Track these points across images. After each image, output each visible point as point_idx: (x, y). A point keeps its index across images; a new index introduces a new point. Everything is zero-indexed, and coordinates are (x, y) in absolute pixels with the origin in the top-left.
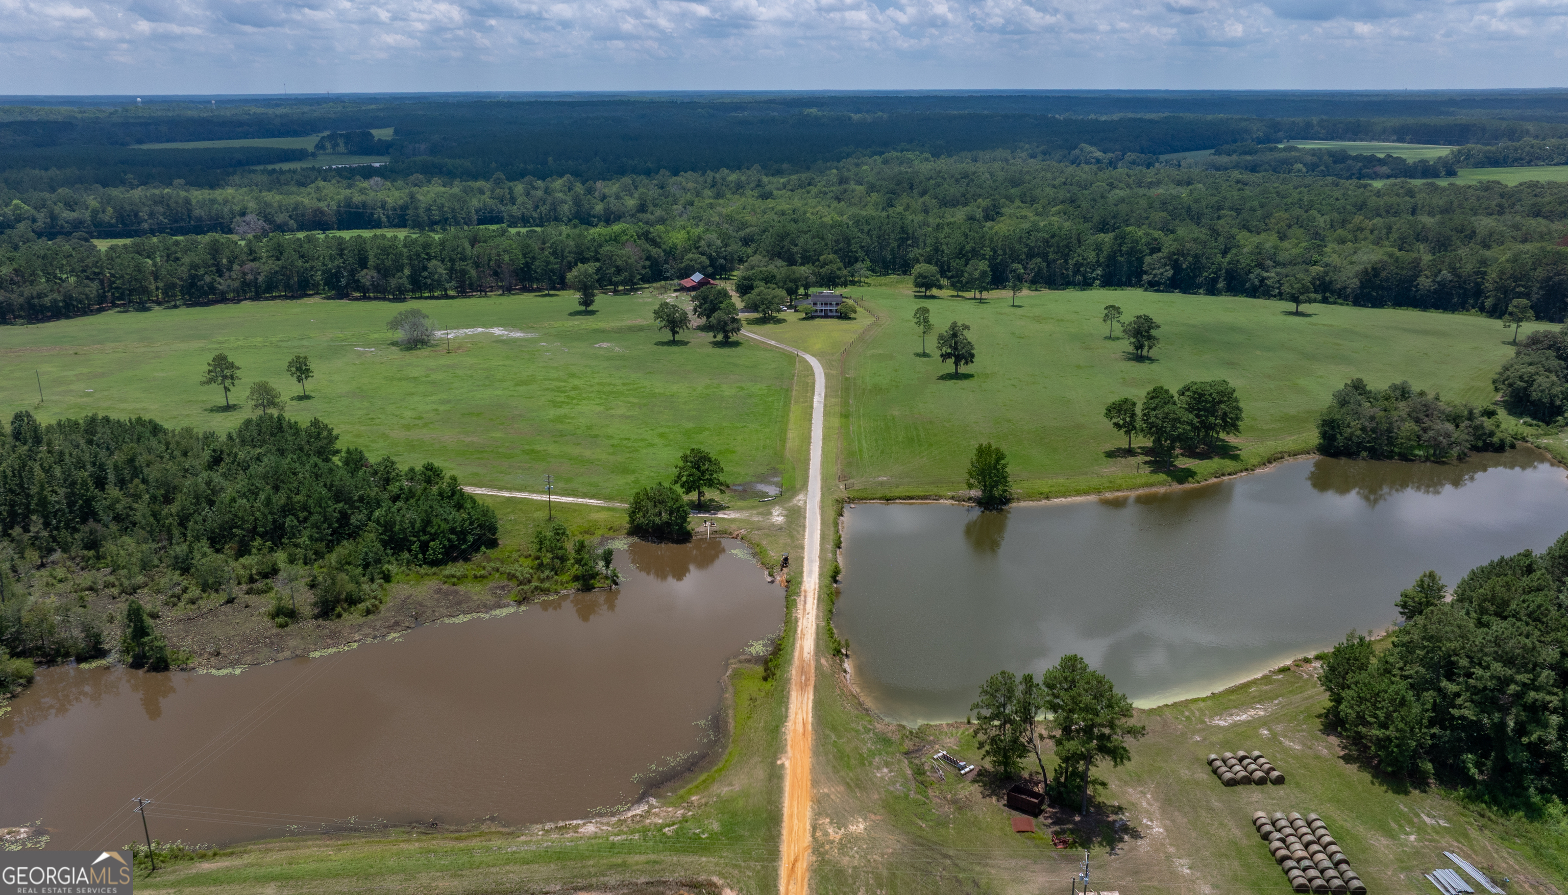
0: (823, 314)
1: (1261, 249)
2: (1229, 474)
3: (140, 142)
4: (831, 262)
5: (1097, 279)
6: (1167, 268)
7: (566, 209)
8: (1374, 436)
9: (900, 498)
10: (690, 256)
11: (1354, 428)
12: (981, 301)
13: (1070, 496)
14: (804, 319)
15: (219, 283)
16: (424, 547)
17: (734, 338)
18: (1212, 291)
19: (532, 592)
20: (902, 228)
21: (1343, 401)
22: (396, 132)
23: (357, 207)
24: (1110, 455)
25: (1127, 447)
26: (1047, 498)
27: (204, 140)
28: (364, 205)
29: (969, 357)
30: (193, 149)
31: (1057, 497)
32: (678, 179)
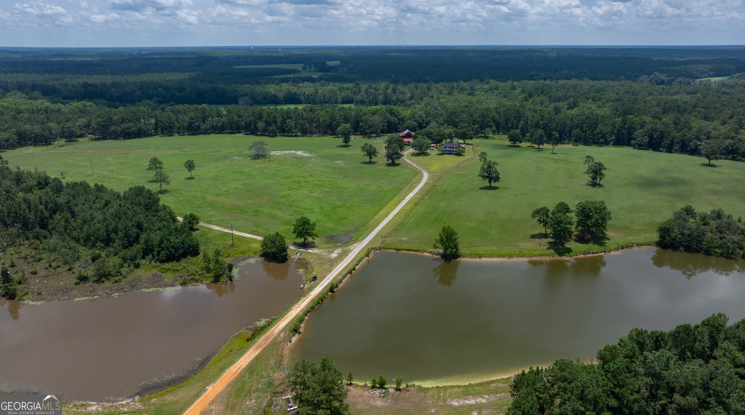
0: (449, 152)
1: (701, 129)
2: (593, 253)
3: (238, 65)
4: (465, 127)
5: (612, 141)
6: (645, 137)
7: (381, 98)
8: (689, 239)
9: (404, 250)
10: (410, 121)
11: (676, 233)
12: (539, 149)
13: (493, 257)
14: (440, 154)
15: (202, 126)
16: (159, 253)
17: (397, 162)
18: (669, 150)
19: (190, 280)
20: (517, 111)
21: (678, 216)
22: (341, 62)
23: (292, 94)
24: (533, 237)
25: (544, 232)
26: (480, 257)
27: (263, 64)
28: (296, 93)
29: (497, 179)
30: (252, 68)
31: (486, 257)
32: (437, 85)
